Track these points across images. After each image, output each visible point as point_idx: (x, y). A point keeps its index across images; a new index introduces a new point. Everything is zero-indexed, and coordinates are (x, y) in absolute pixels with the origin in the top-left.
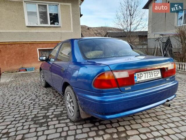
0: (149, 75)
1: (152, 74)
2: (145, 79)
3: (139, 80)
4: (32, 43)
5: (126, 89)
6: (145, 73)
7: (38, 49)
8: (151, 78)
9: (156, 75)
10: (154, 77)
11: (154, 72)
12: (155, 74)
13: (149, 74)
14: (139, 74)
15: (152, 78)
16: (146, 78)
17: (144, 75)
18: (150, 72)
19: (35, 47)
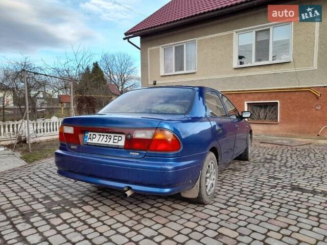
0: (105, 140)
1: (110, 139)
2: (98, 142)
3: (89, 141)
4: (238, 94)
5: (72, 147)
6: (100, 135)
7: (245, 103)
8: (107, 143)
9: (115, 141)
10: (111, 143)
11: (114, 136)
12: (114, 139)
13: (105, 137)
14: (92, 134)
15: (108, 145)
16: (100, 142)
17: (98, 137)
18: (107, 136)
19: (243, 99)
